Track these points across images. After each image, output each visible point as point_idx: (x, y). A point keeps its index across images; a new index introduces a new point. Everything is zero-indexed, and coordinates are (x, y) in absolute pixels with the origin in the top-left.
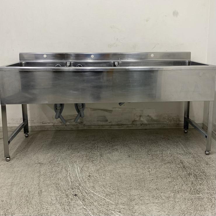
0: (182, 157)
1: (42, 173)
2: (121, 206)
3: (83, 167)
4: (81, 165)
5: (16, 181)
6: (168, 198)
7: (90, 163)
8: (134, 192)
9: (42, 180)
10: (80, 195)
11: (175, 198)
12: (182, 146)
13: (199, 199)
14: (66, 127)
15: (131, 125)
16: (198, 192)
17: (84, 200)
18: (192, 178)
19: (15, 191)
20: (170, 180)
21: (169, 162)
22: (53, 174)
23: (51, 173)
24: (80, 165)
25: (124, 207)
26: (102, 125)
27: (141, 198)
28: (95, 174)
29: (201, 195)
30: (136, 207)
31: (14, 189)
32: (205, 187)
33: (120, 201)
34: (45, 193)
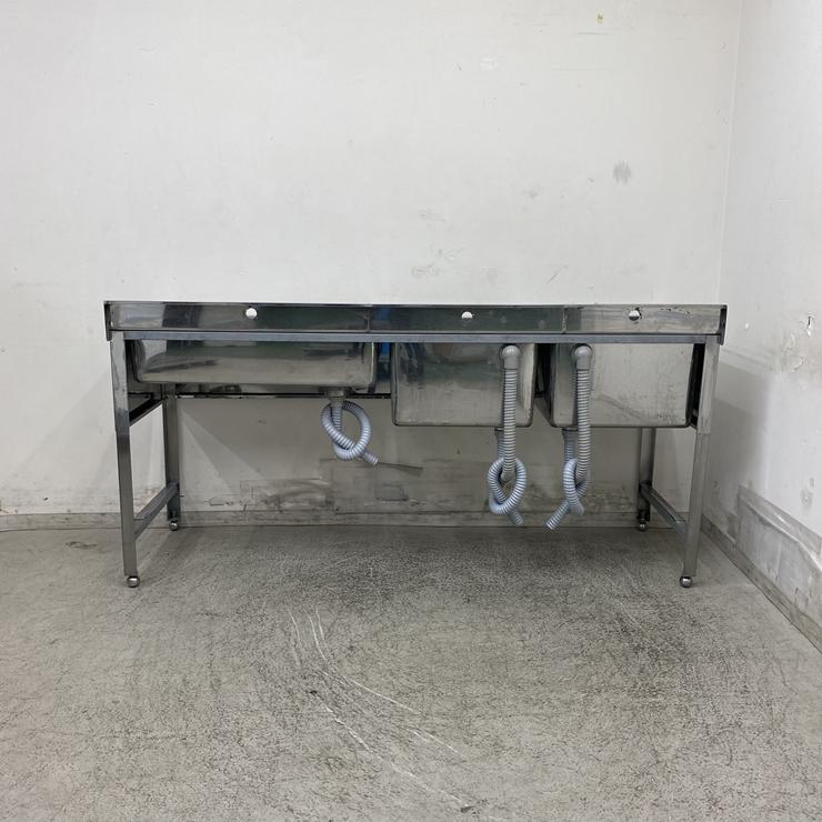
0: (621, 606)
1: (217, 637)
2: (437, 720)
3: (332, 625)
4: (328, 621)
5: (147, 656)
6: (569, 703)
7: (354, 616)
8: (474, 689)
9: (218, 655)
10: (326, 691)
11: (586, 703)
12: (629, 576)
13: (654, 707)
14: (280, 516)
15: (479, 515)
16: (654, 692)
17: (336, 704)
18: (643, 658)
19: (147, 680)
20: (579, 662)
21: (582, 618)
22: (248, 640)
23: (244, 637)
24: (324, 620)
25: (444, 721)
26: (389, 513)
27: (494, 703)
28: (368, 644)
29: (660, 698)
30: (479, 723)
31: (145, 673)
32: (677, 681)
33: (435, 708)
34: (230, 687)
